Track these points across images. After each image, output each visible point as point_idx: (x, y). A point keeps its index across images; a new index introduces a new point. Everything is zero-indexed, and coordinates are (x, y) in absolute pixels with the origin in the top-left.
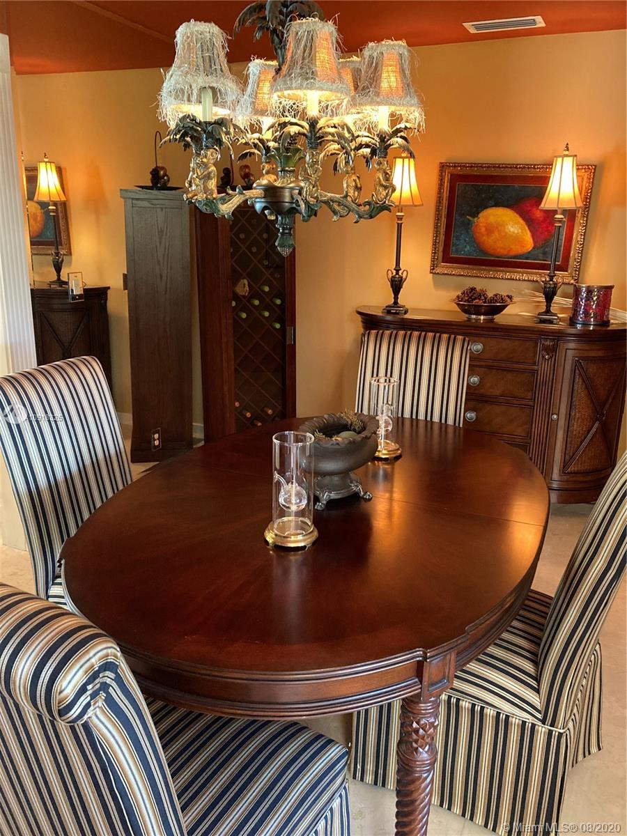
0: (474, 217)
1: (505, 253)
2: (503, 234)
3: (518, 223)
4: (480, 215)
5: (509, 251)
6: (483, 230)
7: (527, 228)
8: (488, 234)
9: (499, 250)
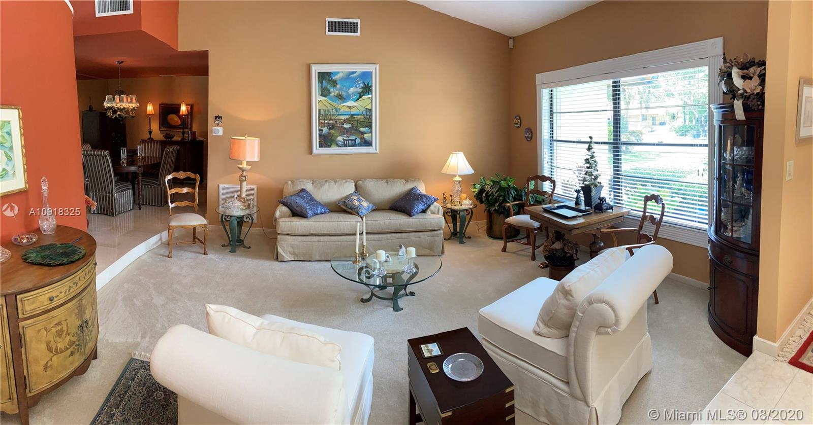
2: (174, 121)
3: (177, 118)
4: (169, 116)
5: (176, 124)
6: (170, 119)
9: (173, 124)
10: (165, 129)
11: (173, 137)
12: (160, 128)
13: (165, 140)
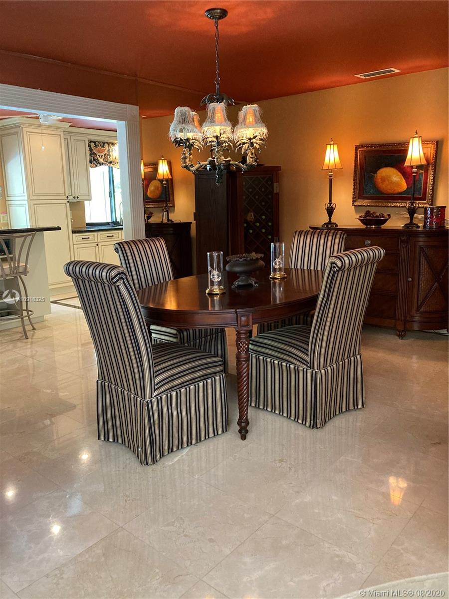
0: (374, 174)
1: (392, 192)
2: (390, 182)
3: (398, 175)
4: (378, 172)
5: (394, 191)
6: (380, 180)
7: (403, 178)
8: (382, 183)
9: (388, 190)
10: (365, 202)
11: (385, 221)
12: (354, 202)
13: (364, 227)
